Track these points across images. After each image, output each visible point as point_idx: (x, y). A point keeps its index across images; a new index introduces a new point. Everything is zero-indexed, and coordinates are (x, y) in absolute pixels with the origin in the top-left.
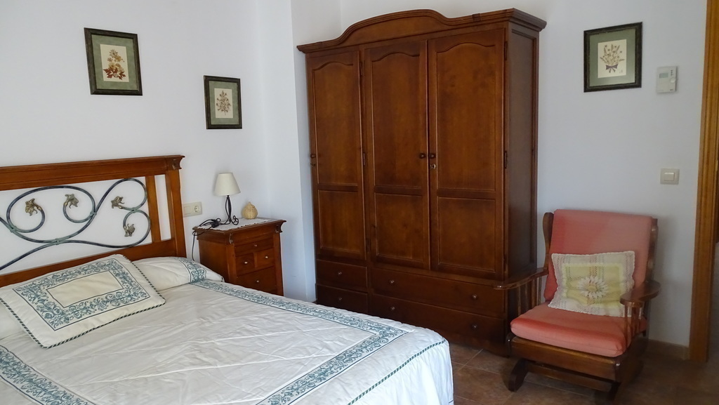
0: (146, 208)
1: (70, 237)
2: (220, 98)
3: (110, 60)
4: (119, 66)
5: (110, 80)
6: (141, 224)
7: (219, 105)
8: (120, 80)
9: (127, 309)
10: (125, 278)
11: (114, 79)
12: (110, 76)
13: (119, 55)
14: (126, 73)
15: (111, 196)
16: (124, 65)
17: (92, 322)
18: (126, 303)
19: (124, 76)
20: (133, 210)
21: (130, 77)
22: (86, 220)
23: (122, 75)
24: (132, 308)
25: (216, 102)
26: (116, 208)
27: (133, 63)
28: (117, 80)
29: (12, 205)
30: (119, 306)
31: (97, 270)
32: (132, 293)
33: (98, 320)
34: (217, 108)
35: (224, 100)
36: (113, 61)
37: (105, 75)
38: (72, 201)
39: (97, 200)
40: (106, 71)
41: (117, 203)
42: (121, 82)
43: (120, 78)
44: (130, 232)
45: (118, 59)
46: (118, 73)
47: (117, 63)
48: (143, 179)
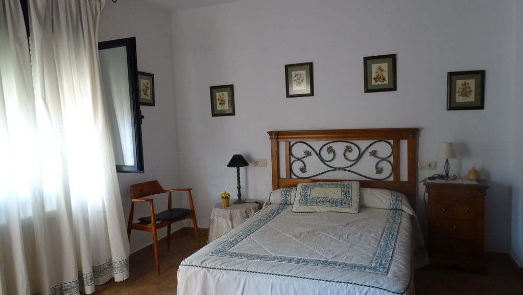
0: (391, 159)
1: (345, 168)
2: (461, 87)
3: (377, 72)
4: (382, 75)
5: (376, 84)
6: (387, 169)
7: (460, 92)
8: (383, 83)
9: (335, 209)
10: (346, 194)
11: (378, 83)
12: (376, 82)
13: (383, 68)
14: (387, 78)
15: (370, 149)
16: (386, 74)
17: (316, 208)
18: (337, 206)
19: (385, 80)
20: (383, 159)
21: (388, 80)
22: (354, 160)
23: (384, 79)
24: (338, 209)
25: (457, 90)
26: (372, 157)
27: (392, 72)
28: (381, 83)
29: (322, 148)
30: (332, 206)
31: (337, 186)
32: (344, 202)
33: (319, 209)
34: (457, 94)
35: (466, 88)
36: (379, 73)
37: (373, 81)
38: (349, 149)
39: (362, 151)
40: (374, 79)
41: (374, 154)
42: (382, 84)
43: (382, 82)
44: (379, 171)
45: (382, 71)
46: (381, 79)
47: (381, 73)
48: (391, 142)
